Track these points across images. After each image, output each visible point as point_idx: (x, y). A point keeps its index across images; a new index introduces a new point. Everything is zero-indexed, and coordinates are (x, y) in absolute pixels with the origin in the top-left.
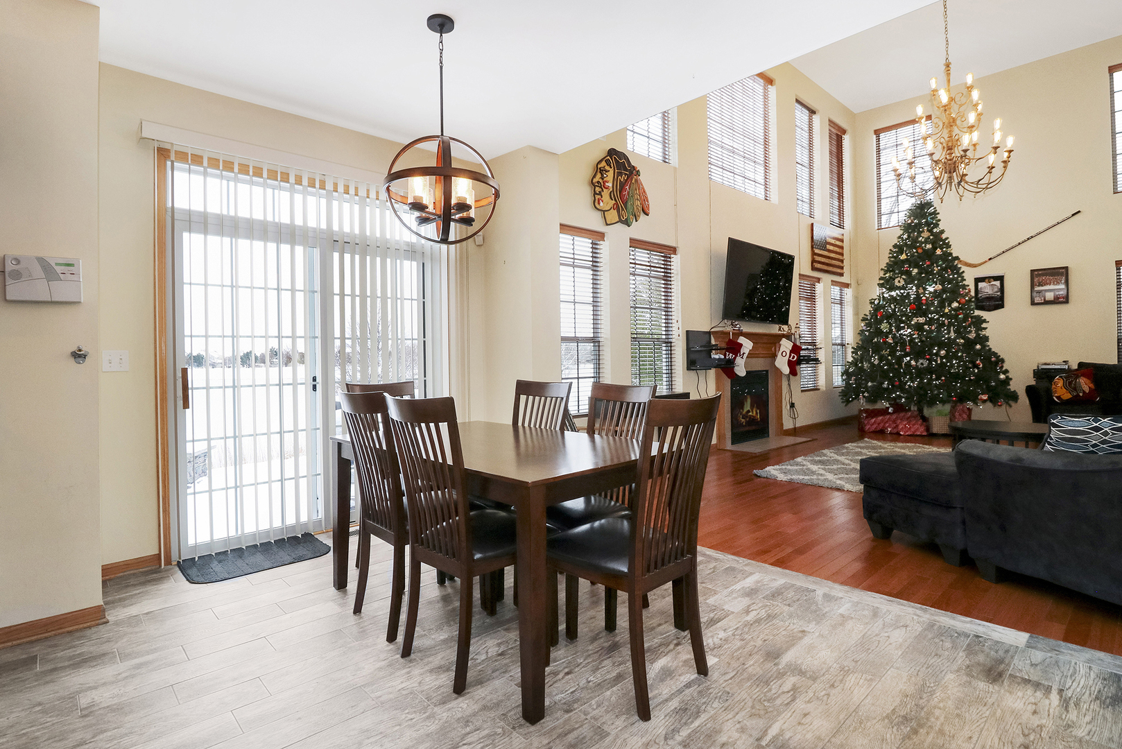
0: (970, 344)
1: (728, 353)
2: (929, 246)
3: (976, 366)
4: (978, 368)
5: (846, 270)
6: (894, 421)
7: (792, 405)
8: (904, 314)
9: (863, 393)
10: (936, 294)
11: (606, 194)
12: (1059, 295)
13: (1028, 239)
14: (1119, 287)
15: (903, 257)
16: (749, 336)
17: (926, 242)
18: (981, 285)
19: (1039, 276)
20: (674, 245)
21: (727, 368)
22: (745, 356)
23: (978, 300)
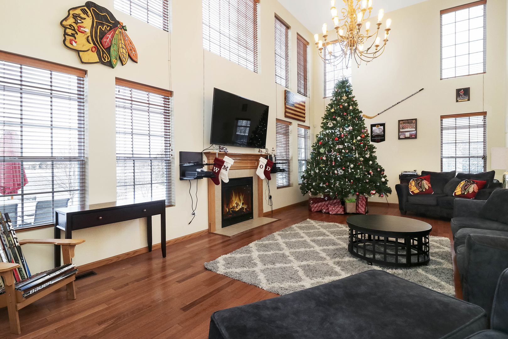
0: (366, 160)
1: (215, 167)
2: (346, 104)
3: (369, 174)
4: (371, 175)
5: (306, 119)
6: (327, 206)
7: (270, 197)
8: (332, 143)
9: (311, 189)
10: (350, 132)
11: (80, 37)
12: (412, 134)
13: (397, 103)
14: (442, 130)
15: (333, 110)
16: (231, 156)
17: (345, 101)
18: (374, 128)
19: (403, 123)
20: (171, 90)
21: (213, 177)
22: (228, 169)
23: (372, 136)
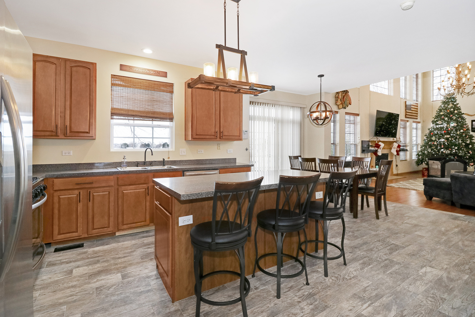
0: (467, 145)
1: (375, 148)
2: (452, 110)
3: (469, 153)
5: (419, 117)
7: (397, 166)
8: (442, 134)
9: (424, 162)
10: (454, 127)
11: (339, 100)
15: (442, 113)
16: (383, 142)
17: (451, 108)
18: (474, 123)
20: (358, 113)
21: (375, 153)
22: (381, 149)
23: (472, 128)
